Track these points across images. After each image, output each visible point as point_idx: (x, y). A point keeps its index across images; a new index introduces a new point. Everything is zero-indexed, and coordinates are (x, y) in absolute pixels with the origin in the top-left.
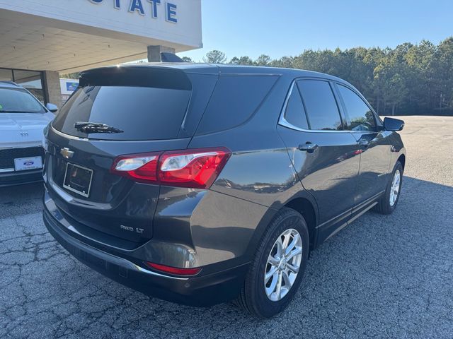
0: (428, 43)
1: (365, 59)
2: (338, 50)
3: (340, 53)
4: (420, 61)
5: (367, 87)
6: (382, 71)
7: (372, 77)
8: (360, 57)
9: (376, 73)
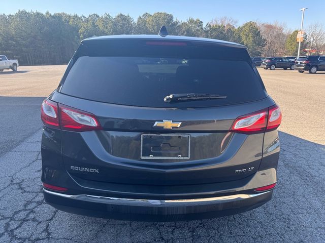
0: (108, 16)
1: (71, 23)
2: (47, 13)
3: (51, 15)
4: (107, 28)
5: (76, 43)
6: (84, 32)
7: (79, 36)
8: (66, 20)
9: (81, 34)
